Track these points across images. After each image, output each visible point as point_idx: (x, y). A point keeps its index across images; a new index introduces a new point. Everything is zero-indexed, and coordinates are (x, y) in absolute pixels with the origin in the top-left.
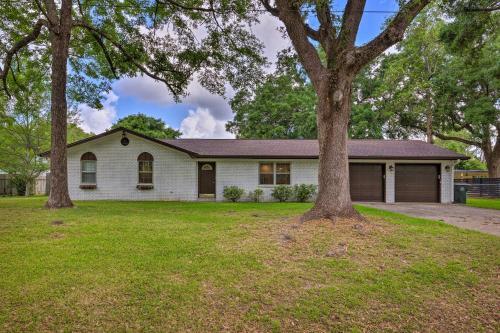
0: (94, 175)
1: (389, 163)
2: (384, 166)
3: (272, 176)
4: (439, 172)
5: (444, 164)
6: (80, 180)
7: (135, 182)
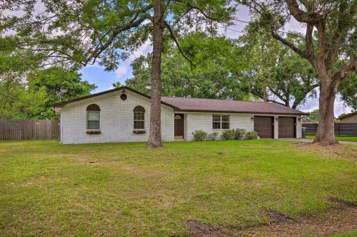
0: (97, 122)
1: (276, 116)
2: (273, 118)
3: (219, 123)
4: (295, 122)
5: (298, 117)
6: (85, 126)
7: (131, 128)
